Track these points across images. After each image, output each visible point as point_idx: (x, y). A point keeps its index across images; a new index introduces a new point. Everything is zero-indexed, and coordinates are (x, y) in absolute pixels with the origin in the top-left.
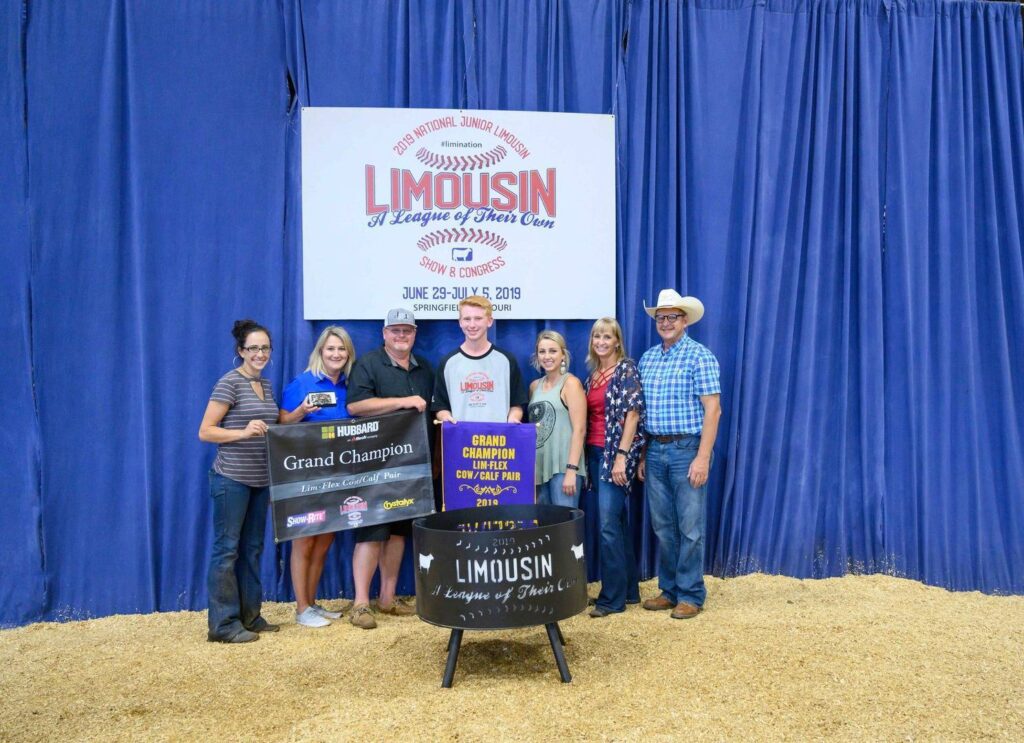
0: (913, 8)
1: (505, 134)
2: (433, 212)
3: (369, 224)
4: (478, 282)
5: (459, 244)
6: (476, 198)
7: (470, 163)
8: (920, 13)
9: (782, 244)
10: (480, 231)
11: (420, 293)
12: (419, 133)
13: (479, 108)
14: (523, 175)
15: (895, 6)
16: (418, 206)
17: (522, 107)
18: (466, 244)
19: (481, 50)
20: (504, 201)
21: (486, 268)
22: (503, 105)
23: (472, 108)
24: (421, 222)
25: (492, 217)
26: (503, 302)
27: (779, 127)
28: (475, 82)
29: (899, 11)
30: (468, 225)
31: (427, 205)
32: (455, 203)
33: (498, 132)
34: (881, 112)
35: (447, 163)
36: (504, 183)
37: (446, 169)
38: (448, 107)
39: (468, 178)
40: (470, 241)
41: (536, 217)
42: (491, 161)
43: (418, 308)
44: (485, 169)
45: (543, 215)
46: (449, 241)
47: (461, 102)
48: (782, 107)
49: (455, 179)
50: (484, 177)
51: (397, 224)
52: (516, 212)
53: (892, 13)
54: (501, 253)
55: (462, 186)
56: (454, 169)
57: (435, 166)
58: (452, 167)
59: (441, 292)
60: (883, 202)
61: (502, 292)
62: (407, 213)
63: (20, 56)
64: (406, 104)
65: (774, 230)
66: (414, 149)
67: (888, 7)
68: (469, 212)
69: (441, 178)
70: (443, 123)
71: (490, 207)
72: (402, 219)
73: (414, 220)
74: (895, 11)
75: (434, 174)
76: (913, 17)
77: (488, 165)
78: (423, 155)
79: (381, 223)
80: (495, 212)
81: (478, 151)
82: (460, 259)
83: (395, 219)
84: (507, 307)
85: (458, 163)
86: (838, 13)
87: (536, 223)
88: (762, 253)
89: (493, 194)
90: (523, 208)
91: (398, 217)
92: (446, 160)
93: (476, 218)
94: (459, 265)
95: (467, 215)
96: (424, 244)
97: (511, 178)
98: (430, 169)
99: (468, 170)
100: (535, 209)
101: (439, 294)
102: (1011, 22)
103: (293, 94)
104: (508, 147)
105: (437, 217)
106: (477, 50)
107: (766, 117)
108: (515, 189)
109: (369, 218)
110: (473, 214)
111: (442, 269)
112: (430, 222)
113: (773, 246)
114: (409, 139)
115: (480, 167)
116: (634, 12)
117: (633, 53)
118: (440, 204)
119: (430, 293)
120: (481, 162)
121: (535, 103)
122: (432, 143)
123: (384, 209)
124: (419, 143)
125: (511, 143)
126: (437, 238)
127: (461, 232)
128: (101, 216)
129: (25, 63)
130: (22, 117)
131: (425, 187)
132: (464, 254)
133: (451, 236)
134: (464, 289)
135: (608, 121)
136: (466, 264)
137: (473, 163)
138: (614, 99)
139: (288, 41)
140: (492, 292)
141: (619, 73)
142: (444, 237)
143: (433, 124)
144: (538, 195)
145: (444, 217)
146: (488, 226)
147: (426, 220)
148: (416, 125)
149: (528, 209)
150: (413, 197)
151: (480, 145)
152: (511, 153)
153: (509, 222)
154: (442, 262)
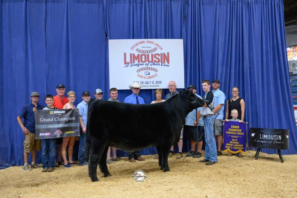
1: (157, 45)
3: (125, 67)
4: (151, 80)
5: (147, 71)
6: (150, 60)
7: (149, 52)
9: (225, 69)
10: (151, 68)
12: (136, 45)
13: (151, 39)
14: (161, 54)
16: (136, 62)
18: (148, 71)
20: (157, 60)
21: (153, 77)
22: (156, 38)
23: (149, 39)
25: (154, 64)
26: (157, 85)
27: (223, 41)
28: (149, 32)
30: (149, 66)
31: (139, 62)
32: (145, 61)
33: (155, 44)
34: (248, 36)
35: (143, 52)
36: (157, 56)
38: (143, 39)
39: (148, 55)
40: (149, 70)
41: (165, 64)
42: (154, 51)
44: (152, 53)
45: (166, 63)
47: (146, 37)
48: (224, 36)
49: (145, 55)
50: (152, 55)
52: (160, 63)
54: (157, 73)
55: (147, 57)
56: (145, 53)
58: (144, 53)
60: (249, 58)
61: (157, 82)
62: (134, 64)
64: (133, 38)
65: (223, 66)
66: (135, 49)
69: (142, 55)
70: (142, 42)
71: (154, 62)
72: (133, 65)
73: (135, 65)
74: (251, 3)
75: (140, 55)
78: (138, 50)
79: (128, 66)
80: (155, 63)
81: (150, 49)
82: (147, 75)
87: (165, 65)
88: (220, 71)
89: (154, 59)
90: (162, 62)
92: (143, 51)
94: (146, 76)
96: (138, 71)
97: (158, 55)
98: (139, 53)
99: (148, 53)
100: (164, 62)
101: (142, 83)
103: (107, 36)
104: (157, 47)
105: (141, 65)
106: (150, 23)
107: (220, 39)
108: (160, 57)
109: (125, 65)
110: (150, 64)
111: (142, 77)
112: (139, 66)
113: (222, 70)
114: (134, 46)
115: (151, 52)
116: (187, 8)
117: (187, 22)
118: (142, 61)
120: (151, 51)
121: (164, 37)
122: (140, 47)
123: (128, 63)
124: (137, 47)
125: (158, 47)
126: (141, 70)
127: (147, 68)
128: (63, 66)
130: (45, 44)
131: (138, 57)
132: (148, 73)
133: (144, 69)
134: (148, 82)
135: (181, 41)
136: (148, 76)
137: (149, 51)
138: (183, 35)
139: (105, 25)
140: (155, 82)
141: (184, 30)
142: (143, 69)
143: (140, 42)
144: (165, 59)
145: (143, 65)
146: (153, 66)
147: (138, 65)
148: (136, 43)
149: (163, 62)
150: (135, 60)
151: (151, 47)
152: (158, 49)
153: (158, 65)
154: (142, 75)
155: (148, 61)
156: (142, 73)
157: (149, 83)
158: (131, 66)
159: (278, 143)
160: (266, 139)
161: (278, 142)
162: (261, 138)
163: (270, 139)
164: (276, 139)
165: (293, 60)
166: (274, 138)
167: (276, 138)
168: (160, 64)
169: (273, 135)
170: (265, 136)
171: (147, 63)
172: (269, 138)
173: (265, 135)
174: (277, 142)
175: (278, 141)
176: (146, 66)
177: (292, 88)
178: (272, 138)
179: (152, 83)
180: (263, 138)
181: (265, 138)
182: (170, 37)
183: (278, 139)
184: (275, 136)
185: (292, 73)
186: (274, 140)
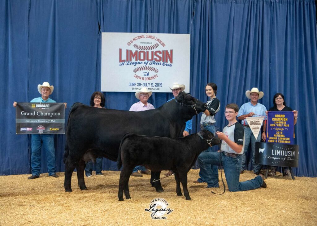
0: (281, 2)
1: (158, 40)
2: (138, 62)
4: (150, 81)
8: (283, 4)
9: (239, 72)
10: (151, 67)
11: (134, 84)
12: (134, 40)
13: (152, 33)
15: (275, 2)
17: (164, 32)
18: (147, 71)
19: (152, 16)
21: (152, 78)
22: (158, 32)
23: (150, 32)
24: (134, 64)
25: (154, 63)
26: (157, 87)
27: (239, 37)
28: (150, 25)
29: (276, 3)
30: (148, 65)
32: (144, 59)
33: (156, 40)
34: (270, 33)
35: (142, 48)
36: (158, 54)
37: (142, 50)
38: (143, 32)
39: (148, 52)
40: (148, 70)
42: (154, 48)
43: (133, 89)
44: (153, 50)
45: (169, 63)
46: (142, 70)
47: (146, 32)
48: (240, 32)
49: (144, 52)
50: (152, 52)
52: (161, 62)
53: (274, 4)
54: (157, 74)
55: (146, 55)
57: (139, 49)
59: (140, 84)
60: (270, 59)
61: (157, 85)
62: (130, 62)
63: (28, 19)
64: (131, 32)
65: (237, 68)
67: (272, 2)
68: (148, 62)
69: (140, 52)
70: (141, 37)
72: (129, 64)
73: (132, 64)
75: (138, 51)
76: (280, 4)
77: (153, 49)
78: (135, 46)
79: (123, 65)
80: (155, 62)
81: (151, 45)
82: (145, 75)
83: (127, 64)
84: (158, 89)
87: (167, 65)
88: (233, 75)
90: (163, 61)
91: (128, 63)
93: (150, 64)
95: (147, 63)
96: (135, 71)
101: (139, 85)
102: (312, 5)
103: (100, 28)
104: (159, 44)
105: (139, 63)
107: (235, 36)
109: (120, 63)
110: (149, 62)
111: (140, 78)
112: (137, 64)
113: (236, 72)
114: (131, 41)
115: (151, 49)
116: (196, 5)
117: (196, 17)
118: (140, 59)
119: (136, 84)
120: (152, 48)
121: (167, 31)
123: (124, 61)
124: (134, 42)
126: (139, 69)
128: (48, 62)
129: (29, 21)
130: (28, 35)
132: (146, 74)
133: (143, 68)
134: (146, 84)
135: (188, 36)
138: (190, 30)
139: (99, 14)
140: (154, 85)
141: (192, 22)
143: (138, 37)
144: (167, 57)
145: (141, 63)
146: (153, 66)
147: (136, 64)
148: (133, 38)
149: (165, 61)
150: (132, 58)
151: (151, 43)
152: (160, 45)
153: (159, 65)
154: (140, 76)
155: (148, 59)
156: (140, 73)
157: (148, 85)
159: (292, 160)
162: (274, 155)
164: (290, 156)
166: (288, 154)
169: (287, 151)
171: (146, 61)
172: (282, 154)
173: (278, 151)
174: (290, 159)
175: (292, 157)
176: (144, 65)
178: (286, 155)
179: (150, 85)
180: (276, 154)
181: (279, 154)
182: (175, 31)
184: (289, 152)
186: (288, 156)
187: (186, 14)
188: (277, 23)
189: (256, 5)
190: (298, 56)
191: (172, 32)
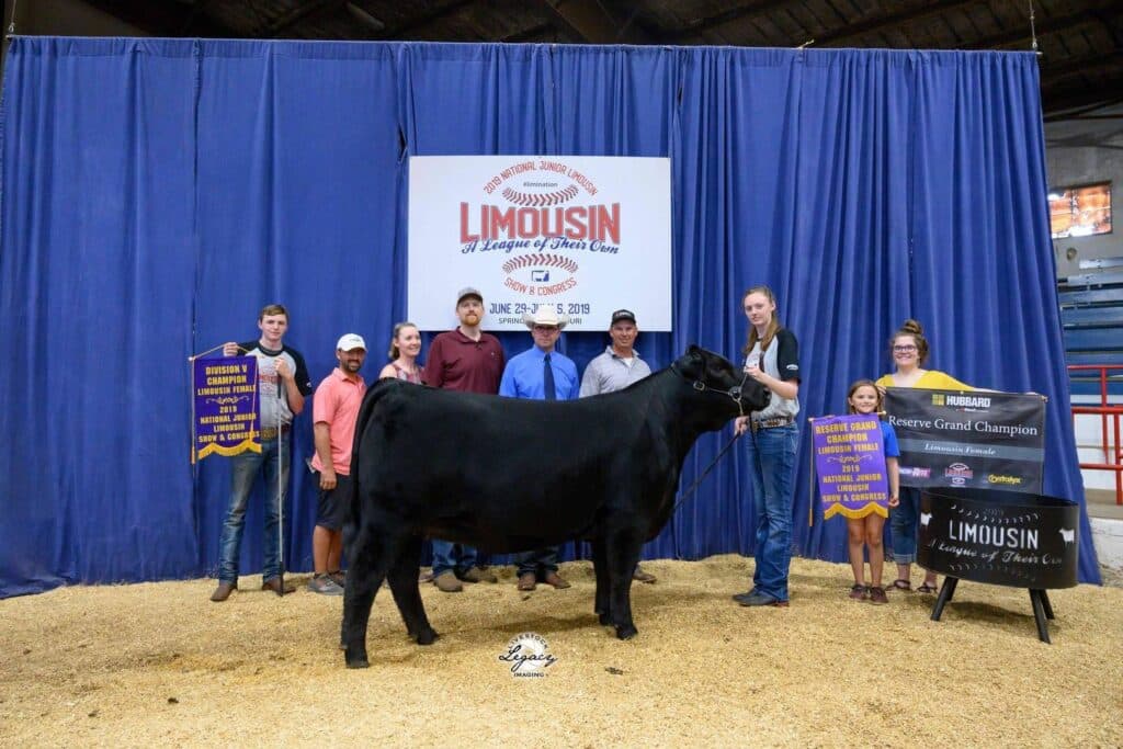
0: (936, 59)
1: (577, 176)
2: (516, 241)
3: (463, 251)
4: (553, 299)
5: (538, 267)
6: (552, 228)
7: (547, 199)
8: (943, 63)
9: (819, 267)
10: (555, 256)
11: (505, 308)
12: (505, 175)
13: (556, 154)
14: (592, 209)
15: (920, 59)
16: (503, 236)
17: (592, 153)
18: (543, 267)
19: (558, 106)
20: (576, 231)
21: (560, 288)
22: (577, 152)
23: (550, 154)
24: (506, 248)
25: (565, 244)
26: (574, 316)
27: (816, 164)
28: (553, 132)
29: (923, 63)
30: (547, 250)
31: (512, 235)
32: (535, 233)
33: (571, 174)
34: (908, 150)
35: (528, 199)
36: (576, 216)
37: (527, 204)
38: (531, 154)
39: (545, 212)
40: (547, 264)
41: (603, 244)
42: (565, 198)
43: (502, 321)
44: (559, 205)
45: (609, 242)
46: (530, 265)
47: (541, 150)
48: (818, 148)
49: (535, 213)
50: (559, 211)
51: (486, 252)
52: (586, 240)
53: (917, 65)
54: (574, 275)
55: (541, 221)
56: (534, 205)
57: (518, 203)
58: (532, 203)
59: (522, 307)
60: (910, 229)
61: (574, 308)
62: (495, 242)
63: (193, 120)
64: (496, 152)
65: (812, 255)
66: (500, 189)
67: (912, 59)
68: (546, 240)
69: (523, 212)
70: (525, 167)
71: (564, 236)
72: (490, 246)
73: (500, 247)
74: (920, 63)
75: (517, 210)
76: (937, 67)
77: (562, 201)
78: (508, 194)
79: (473, 250)
81: (554, 190)
82: (539, 280)
83: (484, 247)
84: (578, 321)
85: (537, 200)
86: (867, 66)
87: (603, 249)
88: (801, 273)
89: (567, 225)
90: (592, 237)
91: (488, 244)
92: (527, 197)
93: (552, 246)
94: (537, 285)
95: (544, 243)
97: (582, 211)
98: (514, 205)
100: (602, 238)
101: (520, 309)
102: (1028, 69)
103: (405, 144)
104: (579, 186)
105: (519, 245)
106: (554, 108)
107: (804, 159)
108: (585, 221)
109: (463, 246)
110: (550, 242)
111: (523, 289)
112: (514, 248)
113: (811, 268)
114: (496, 181)
115: (556, 203)
116: (687, 72)
117: (687, 106)
118: (522, 233)
119: (513, 308)
120: (557, 199)
121: (603, 150)
122: (516, 183)
123: (475, 239)
124: (506, 184)
125: (582, 183)
126: (519, 262)
127: (539, 257)
131: (510, 220)
132: (542, 276)
133: (531, 260)
135: (664, 164)
136: (543, 284)
137: (550, 199)
138: (670, 141)
139: (400, 104)
141: (675, 122)
142: (525, 261)
143: (517, 167)
144: (604, 226)
145: (526, 245)
146: (562, 252)
147: (510, 247)
148: (502, 169)
149: (597, 238)
151: (555, 185)
152: (582, 190)
153: (580, 249)
154: (523, 283)
155: (545, 232)
156: (523, 274)
158: (485, 249)
159: (1023, 560)
160: (975, 541)
161: (1022, 556)
162: (954, 538)
163: (988, 542)
164: (1015, 546)
165: (1070, 236)
166: (1007, 538)
167: (1013, 543)
168: (584, 244)
169: (1002, 530)
170: (971, 531)
171: (541, 238)
172: (985, 539)
173: (967, 527)
174: (1018, 558)
175: (1025, 552)
176: (536, 251)
177: (1066, 334)
178: (998, 541)
180: (961, 538)
181: (971, 538)
182: (625, 150)
183: (1022, 546)
184: (1013, 533)
185: (1066, 281)
186: (1005, 547)
187: (658, 99)
188: (928, 120)
189: (864, 69)
190: (994, 218)
191: (617, 150)
